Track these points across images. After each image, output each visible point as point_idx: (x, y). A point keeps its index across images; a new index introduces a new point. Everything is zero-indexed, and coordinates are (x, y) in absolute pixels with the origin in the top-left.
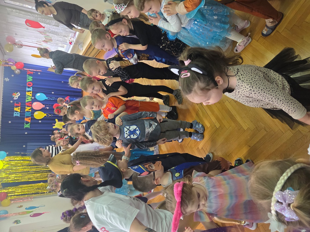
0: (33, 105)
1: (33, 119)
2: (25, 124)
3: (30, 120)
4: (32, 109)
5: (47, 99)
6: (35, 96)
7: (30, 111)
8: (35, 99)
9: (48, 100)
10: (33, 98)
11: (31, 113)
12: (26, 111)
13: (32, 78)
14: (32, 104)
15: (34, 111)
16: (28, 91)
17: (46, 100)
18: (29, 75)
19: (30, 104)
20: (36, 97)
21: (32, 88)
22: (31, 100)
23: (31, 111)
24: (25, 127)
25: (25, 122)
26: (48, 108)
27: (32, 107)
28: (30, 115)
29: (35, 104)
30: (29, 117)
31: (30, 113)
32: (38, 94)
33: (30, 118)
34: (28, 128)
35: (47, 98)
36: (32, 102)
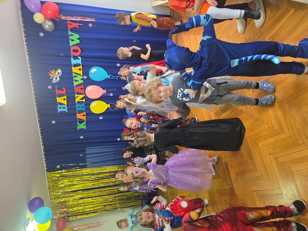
0: (86, 91)
1: (89, 114)
2: (78, 123)
3: (85, 116)
4: (86, 97)
5: (109, 78)
6: (88, 74)
7: (83, 102)
8: (89, 78)
9: (110, 80)
10: (85, 77)
11: (85, 104)
12: (76, 101)
13: (78, 36)
14: (85, 89)
15: (89, 101)
16: (76, 65)
17: (107, 79)
18: (72, 30)
19: (81, 89)
20: (91, 76)
21: (80, 58)
22: (82, 81)
23: (84, 100)
24: (78, 129)
25: (78, 120)
26: (111, 95)
27: (85, 94)
28: (84, 109)
29: (89, 89)
30: (83, 111)
31: (83, 105)
32: (93, 70)
33: (85, 113)
34: (84, 129)
36: (84, 86)
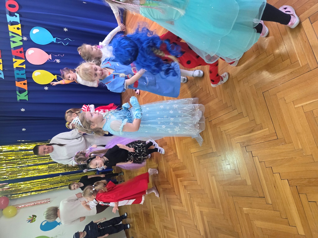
0: (26, 55)
1: (31, 83)
2: (18, 93)
3: (26, 85)
4: (26, 62)
5: (55, 42)
6: (29, 35)
7: (23, 68)
8: (29, 40)
9: (56, 44)
10: (25, 39)
11: (26, 72)
12: (15, 67)
14: (25, 52)
16: (12, 24)
17: (53, 43)
19: (21, 52)
20: (32, 38)
21: (17, 15)
22: (21, 43)
23: (24, 66)
24: (18, 100)
25: (17, 89)
26: (58, 61)
27: (25, 58)
28: (24, 76)
29: (30, 52)
30: (23, 79)
31: (24, 72)
32: (35, 31)
33: (26, 82)
34: (26, 100)
35: (54, 40)
36: (24, 49)
